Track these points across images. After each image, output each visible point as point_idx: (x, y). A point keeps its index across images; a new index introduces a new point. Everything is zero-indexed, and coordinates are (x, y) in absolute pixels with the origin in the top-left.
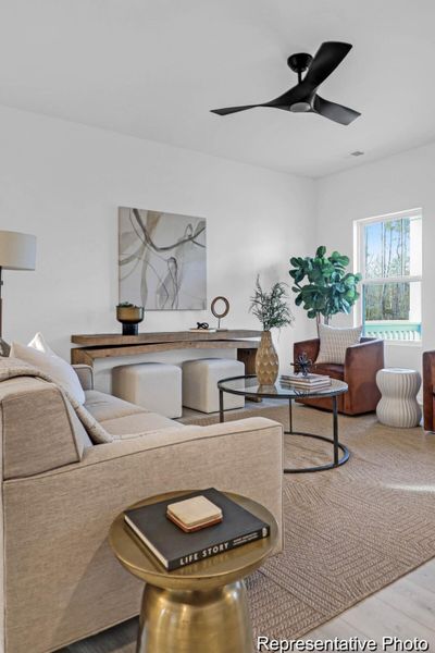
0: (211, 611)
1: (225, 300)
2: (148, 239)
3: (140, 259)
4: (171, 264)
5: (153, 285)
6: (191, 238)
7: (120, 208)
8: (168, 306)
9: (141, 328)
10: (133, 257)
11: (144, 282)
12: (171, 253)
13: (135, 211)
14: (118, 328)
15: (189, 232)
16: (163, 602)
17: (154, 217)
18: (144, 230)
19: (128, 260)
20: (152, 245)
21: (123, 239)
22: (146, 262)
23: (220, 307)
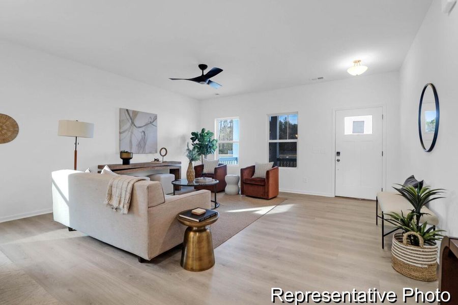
0: (204, 234)
1: (165, 149)
2: (133, 123)
3: (129, 131)
4: (143, 134)
5: (135, 143)
6: (151, 123)
7: (120, 109)
8: (141, 151)
9: (132, 161)
10: (126, 130)
11: (131, 141)
12: (143, 129)
13: (127, 110)
14: (121, 162)
15: (150, 120)
16: (192, 234)
17: (136, 113)
18: (131, 119)
19: (124, 132)
20: (134, 125)
21: (121, 123)
22: (132, 133)
23: (163, 152)
